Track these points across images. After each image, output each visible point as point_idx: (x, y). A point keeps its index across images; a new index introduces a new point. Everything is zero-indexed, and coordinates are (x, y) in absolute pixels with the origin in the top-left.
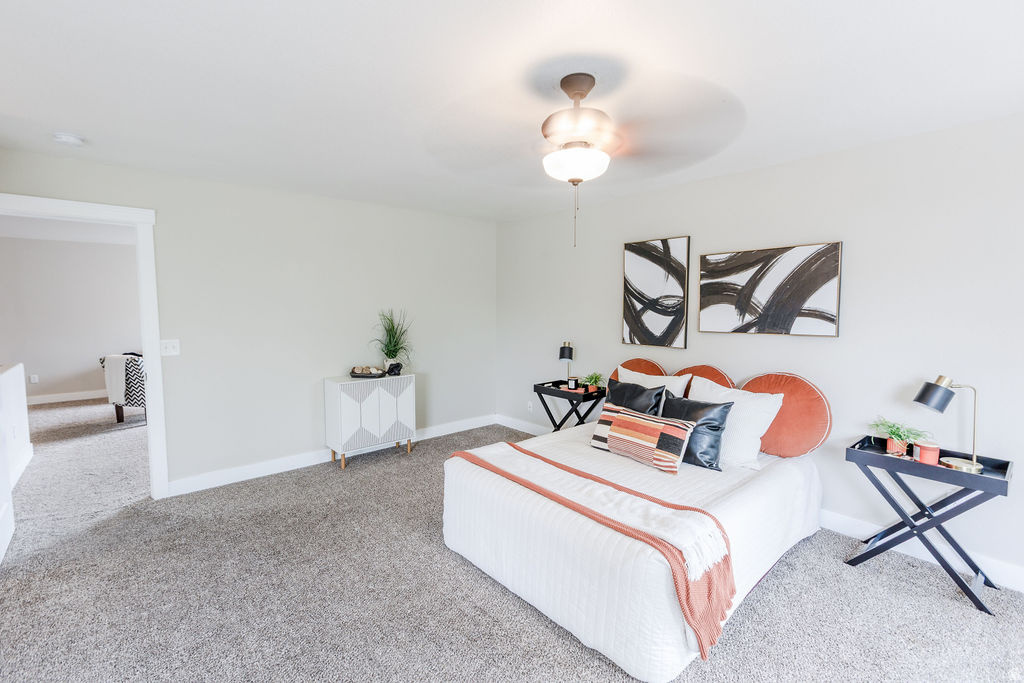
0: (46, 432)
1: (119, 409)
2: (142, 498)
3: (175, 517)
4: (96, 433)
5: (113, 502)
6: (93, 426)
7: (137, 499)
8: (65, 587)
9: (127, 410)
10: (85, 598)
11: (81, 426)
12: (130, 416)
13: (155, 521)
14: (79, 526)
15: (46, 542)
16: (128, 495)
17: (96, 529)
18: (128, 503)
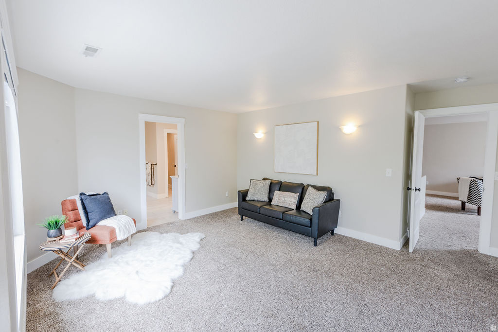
0: (430, 205)
1: (463, 204)
2: (473, 249)
3: (492, 266)
4: (451, 212)
5: (458, 245)
6: (450, 208)
7: (470, 248)
8: (436, 268)
9: (468, 205)
10: (444, 277)
11: (444, 207)
12: (468, 209)
13: (479, 262)
14: (442, 247)
15: (429, 247)
16: (465, 245)
17: (449, 252)
18: (465, 248)
